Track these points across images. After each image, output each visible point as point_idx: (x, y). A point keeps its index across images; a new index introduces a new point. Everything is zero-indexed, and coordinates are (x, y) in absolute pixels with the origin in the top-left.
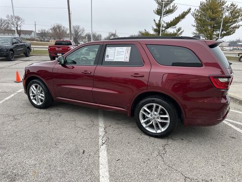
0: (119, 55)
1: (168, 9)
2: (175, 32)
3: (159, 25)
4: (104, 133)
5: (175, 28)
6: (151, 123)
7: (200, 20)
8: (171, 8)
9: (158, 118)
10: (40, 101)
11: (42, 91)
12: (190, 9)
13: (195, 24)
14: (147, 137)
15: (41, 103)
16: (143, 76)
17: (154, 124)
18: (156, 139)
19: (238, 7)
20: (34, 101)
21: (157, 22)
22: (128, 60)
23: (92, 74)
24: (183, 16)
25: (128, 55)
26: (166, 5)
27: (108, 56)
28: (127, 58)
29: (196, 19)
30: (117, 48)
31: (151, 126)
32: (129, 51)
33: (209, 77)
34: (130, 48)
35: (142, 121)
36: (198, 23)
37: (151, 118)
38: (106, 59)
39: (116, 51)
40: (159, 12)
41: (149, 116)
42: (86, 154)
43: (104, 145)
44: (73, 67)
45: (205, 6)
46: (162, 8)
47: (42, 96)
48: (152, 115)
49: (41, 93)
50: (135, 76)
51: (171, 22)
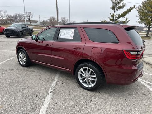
0: (67, 34)
1: (119, 6)
2: (124, 20)
3: (113, 16)
4: (55, 85)
5: (124, 18)
6: (85, 80)
7: (142, 13)
8: (122, 5)
9: (89, 77)
10: (24, 62)
11: (25, 56)
12: (135, 6)
13: (139, 15)
14: (82, 90)
15: (24, 64)
16: (80, 49)
17: (87, 81)
18: (88, 92)
20: (21, 62)
21: (112, 14)
22: (72, 38)
23: (51, 46)
24: (130, 10)
25: (72, 35)
26: (119, 3)
27: (61, 35)
28: (72, 36)
29: (139, 12)
30: (66, 30)
31: (85, 82)
32: (73, 32)
33: (123, 51)
34: (74, 30)
35: (80, 78)
36: (140, 15)
37: (85, 77)
38: (60, 37)
39: (66, 32)
40: (113, 8)
41: (84, 75)
42: (37, 98)
43: (52, 93)
44: (43, 42)
45: (146, 3)
46: (115, 5)
47: (25, 59)
48: (86, 75)
49: (25, 57)
50: (75, 49)
51: (121, 14)
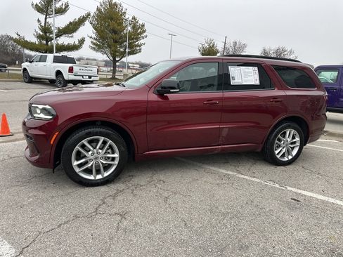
1: (58, 6)
2: (77, 43)
9: (290, 144)
12: (89, 14)
15: (107, 174)
19: (140, 22)
20: (83, 175)
21: (43, 24)
22: (258, 83)
25: (257, 77)
27: (234, 78)
28: (256, 80)
32: (257, 72)
34: (257, 69)
38: (232, 82)
39: (242, 72)
43: (287, 187)
47: (107, 159)
